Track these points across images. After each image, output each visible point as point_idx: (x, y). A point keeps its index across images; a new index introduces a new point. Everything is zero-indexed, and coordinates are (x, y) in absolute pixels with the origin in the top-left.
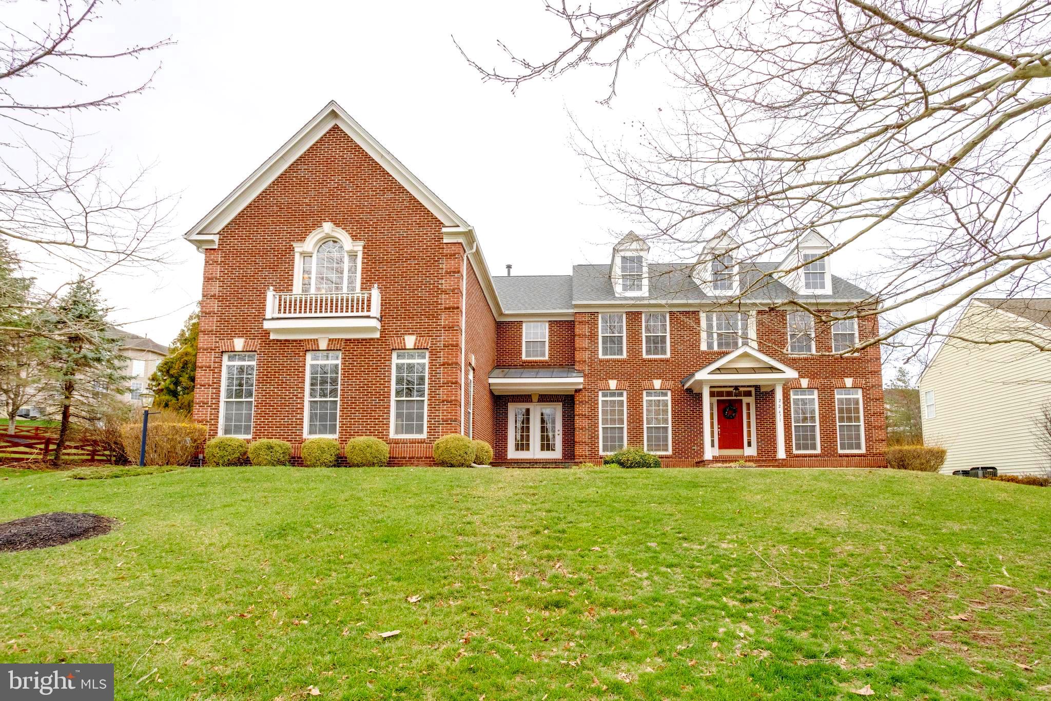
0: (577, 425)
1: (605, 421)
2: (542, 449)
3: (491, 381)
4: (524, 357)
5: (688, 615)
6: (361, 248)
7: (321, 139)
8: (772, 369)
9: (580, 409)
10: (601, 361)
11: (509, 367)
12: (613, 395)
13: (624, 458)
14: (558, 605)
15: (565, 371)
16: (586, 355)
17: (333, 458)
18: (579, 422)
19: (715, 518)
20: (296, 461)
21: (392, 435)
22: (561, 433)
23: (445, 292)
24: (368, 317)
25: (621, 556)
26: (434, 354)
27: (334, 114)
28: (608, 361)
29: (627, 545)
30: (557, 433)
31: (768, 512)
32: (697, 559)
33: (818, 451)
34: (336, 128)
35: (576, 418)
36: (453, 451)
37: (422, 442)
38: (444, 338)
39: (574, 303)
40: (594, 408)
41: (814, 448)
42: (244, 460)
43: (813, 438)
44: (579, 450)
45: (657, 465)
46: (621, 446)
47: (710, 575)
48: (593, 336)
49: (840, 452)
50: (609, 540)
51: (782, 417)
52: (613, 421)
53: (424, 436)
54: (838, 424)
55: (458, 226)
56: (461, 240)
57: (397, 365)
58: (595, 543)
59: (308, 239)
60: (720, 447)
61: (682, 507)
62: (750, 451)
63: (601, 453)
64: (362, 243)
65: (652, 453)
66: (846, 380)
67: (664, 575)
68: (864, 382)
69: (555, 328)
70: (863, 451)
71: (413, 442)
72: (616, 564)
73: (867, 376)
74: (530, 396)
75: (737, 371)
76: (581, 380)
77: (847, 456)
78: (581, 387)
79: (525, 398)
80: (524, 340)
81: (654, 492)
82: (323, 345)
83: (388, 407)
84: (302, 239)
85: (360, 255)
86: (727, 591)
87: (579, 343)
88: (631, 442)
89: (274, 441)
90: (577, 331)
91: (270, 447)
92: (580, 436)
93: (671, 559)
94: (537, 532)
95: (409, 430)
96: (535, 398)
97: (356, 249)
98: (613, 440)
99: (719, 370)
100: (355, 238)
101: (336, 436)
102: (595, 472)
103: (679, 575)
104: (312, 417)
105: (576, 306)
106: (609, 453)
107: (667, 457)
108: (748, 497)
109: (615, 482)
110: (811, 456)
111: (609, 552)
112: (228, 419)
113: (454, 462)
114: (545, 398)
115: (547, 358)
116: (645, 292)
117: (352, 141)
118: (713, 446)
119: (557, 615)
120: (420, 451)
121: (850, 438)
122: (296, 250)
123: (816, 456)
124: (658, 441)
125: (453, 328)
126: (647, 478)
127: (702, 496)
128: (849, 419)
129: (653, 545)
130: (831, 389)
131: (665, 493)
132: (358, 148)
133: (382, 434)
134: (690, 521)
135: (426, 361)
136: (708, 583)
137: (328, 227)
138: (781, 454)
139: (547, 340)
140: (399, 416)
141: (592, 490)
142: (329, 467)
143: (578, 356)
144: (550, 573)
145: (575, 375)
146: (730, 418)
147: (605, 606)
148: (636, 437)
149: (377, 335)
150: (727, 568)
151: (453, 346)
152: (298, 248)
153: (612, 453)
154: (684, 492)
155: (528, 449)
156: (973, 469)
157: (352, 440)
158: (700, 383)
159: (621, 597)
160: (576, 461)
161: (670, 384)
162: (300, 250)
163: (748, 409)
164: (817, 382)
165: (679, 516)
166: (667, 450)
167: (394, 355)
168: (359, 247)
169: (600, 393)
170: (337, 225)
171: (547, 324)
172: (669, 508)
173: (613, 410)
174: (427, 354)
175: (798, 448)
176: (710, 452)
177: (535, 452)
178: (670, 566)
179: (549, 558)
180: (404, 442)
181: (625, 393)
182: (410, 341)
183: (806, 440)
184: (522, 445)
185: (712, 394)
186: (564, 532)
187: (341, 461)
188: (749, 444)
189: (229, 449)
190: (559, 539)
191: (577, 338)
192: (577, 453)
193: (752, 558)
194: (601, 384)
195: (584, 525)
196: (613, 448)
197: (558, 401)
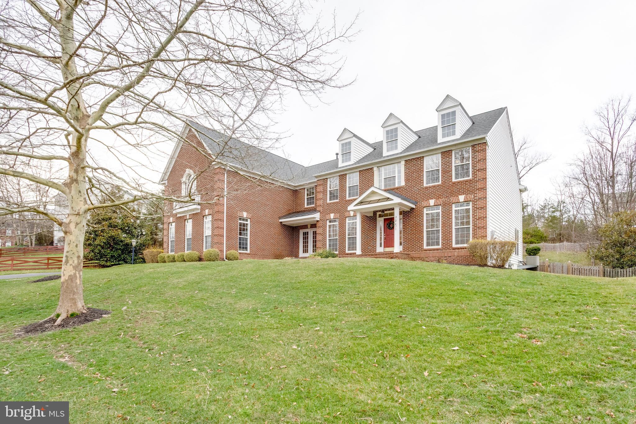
0: (317, 239)
1: (330, 236)
4: (306, 206)
7: (187, 135)
8: (388, 199)
9: (318, 231)
10: (328, 204)
11: (299, 212)
12: (333, 221)
16: (321, 202)
18: (318, 237)
21: (204, 250)
24: (194, 204)
26: (213, 216)
34: (190, 129)
38: (215, 209)
41: (438, 244)
43: (437, 238)
46: (336, 249)
48: (324, 191)
49: (454, 246)
54: (454, 228)
57: (205, 222)
59: (184, 176)
60: (384, 246)
65: (350, 252)
66: (460, 197)
68: (473, 197)
73: (475, 192)
74: (307, 225)
75: (372, 202)
76: (317, 216)
77: (459, 249)
78: (318, 219)
79: (305, 227)
80: (306, 197)
82: (188, 217)
83: (203, 239)
85: (196, 180)
87: (318, 196)
88: (340, 246)
90: (318, 190)
92: (318, 244)
96: (309, 226)
97: (195, 177)
98: (333, 245)
99: (361, 203)
104: (188, 245)
105: (316, 177)
112: (171, 247)
114: (313, 226)
115: (314, 205)
116: (352, 162)
117: (194, 133)
118: (381, 246)
121: (462, 236)
122: (182, 181)
124: (353, 245)
128: (463, 223)
130: (450, 204)
139: (315, 196)
140: (206, 242)
143: (318, 203)
146: (391, 229)
148: (342, 243)
155: (307, 252)
164: (440, 201)
166: (356, 250)
167: (205, 218)
169: (327, 221)
170: (191, 169)
171: (315, 187)
173: (334, 230)
175: (428, 245)
176: (379, 249)
177: (310, 254)
181: (338, 220)
182: (207, 212)
183: (433, 239)
194: (327, 216)
196: (333, 250)
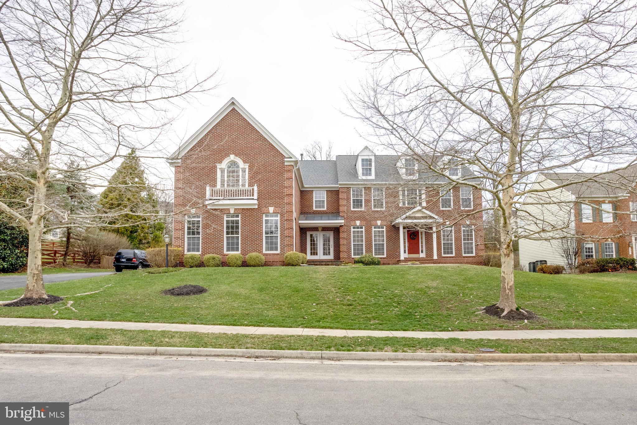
0: (341, 243)
1: (354, 241)
2: (324, 255)
3: (300, 222)
4: (314, 209)
5: (384, 307)
6: (248, 167)
7: (227, 115)
8: (431, 218)
9: (342, 235)
10: (352, 211)
11: (307, 213)
12: (358, 228)
13: (363, 260)
14: (351, 305)
15: (334, 216)
16: (345, 209)
17: (241, 263)
18: (342, 242)
19: (395, 284)
20: (224, 264)
21: (264, 252)
22: (333, 246)
23: (286, 187)
24: (253, 199)
25: (366, 295)
26: (282, 215)
27: (233, 103)
28: (355, 211)
29: (368, 291)
30: (331, 246)
31: (413, 282)
32: (387, 295)
33: (454, 255)
34: (234, 109)
35: (341, 239)
36: (294, 259)
37: (278, 255)
38: (286, 208)
39: (339, 183)
40: (349, 235)
41: (452, 254)
42: (201, 264)
43: (452, 249)
44: (342, 255)
45: (378, 263)
46: (362, 253)
47: (390, 299)
48: (348, 199)
49: (464, 255)
50: (362, 291)
51: (436, 239)
52: (358, 241)
53: (279, 252)
54: (463, 242)
55: (291, 158)
56: (293, 164)
57: (266, 220)
58: (358, 291)
59: (223, 162)
60: (409, 253)
61: (385, 280)
62: (422, 255)
63: (353, 256)
64: (248, 164)
65: (377, 256)
66: (466, 221)
67: (377, 299)
68: (475, 222)
69: (329, 194)
70: (474, 255)
71: (274, 254)
72: (365, 296)
73: (476, 219)
74: (317, 228)
75: (415, 218)
76: (343, 221)
77: (467, 257)
78: (343, 224)
79: (315, 229)
80: (314, 200)
81: (376, 275)
82: (232, 211)
83: (262, 239)
84: (220, 162)
85: (247, 170)
86: (394, 302)
87: (342, 202)
88: (366, 252)
89: (215, 255)
90: (341, 196)
91: (214, 258)
92: (342, 248)
93: (380, 295)
94: (340, 289)
95: (272, 249)
96: (320, 229)
97: (245, 167)
98: (358, 250)
99: (407, 218)
100: (245, 162)
101: (239, 252)
102: (354, 267)
103: (382, 299)
104: (228, 244)
105: (340, 184)
106: (356, 257)
107: (384, 258)
108: (409, 277)
109: (362, 272)
110: (450, 257)
111: (362, 293)
112: (189, 244)
113: (294, 263)
114: (325, 229)
115: (325, 209)
116: (373, 177)
117: (241, 116)
118: (405, 252)
119: (351, 307)
120: (277, 259)
121: (468, 248)
122: (218, 167)
123: (452, 257)
124: (379, 250)
125: (290, 204)
126: (374, 270)
127: (393, 277)
128: (468, 239)
129: (375, 291)
130: (460, 225)
131: (380, 276)
132: (244, 119)
133: (260, 251)
134: (387, 285)
135: (279, 218)
136: (390, 300)
137: (232, 157)
138: (435, 257)
139: (325, 200)
140: (267, 243)
141: (354, 275)
142: (240, 267)
143: (341, 209)
144: (346, 299)
145: (340, 218)
146: (413, 239)
147: (363, 305)
148: (369, 249)
149: (256, 207)
150: (395, 297)
151: (290, 212)
152: (219, 166)
153: (358, 257)
154: (386, 275)
155: (317, 254)
156: (536, 261)
157: (249, 254)
158: (399, 223)
159: (366, 303)
160: (341, 260)
161: (385, 223)
162: (220, 167)
163: (422, 235)
164: (453, 222)
165: (384, 283)
166: (384, 255)
167: (264, 216)
168: (247, 166)
169: (352, 227)
170: (236, 156)
171: (325, 192)
172: (381, 281)
173: (358, 236)
174: (279, 215)
175: (444, 253)
176: (403, 255)
177: (321, 256)
178: (380, 297)
179: (346, 295)
180: (270, 255)
181: (364, 227)
182: (271, 209)
183: (448, 250)
184: (314, 252)
185: (404, 228)
186: (348, 288)
187: (245, 264)
188: (422, 252)
189: (195, 259)
190: (347, 290)
191: (341, 200)
192: (341, 257)
193: (404, 294)
194: (352, 223)
195: (354, 286)
196: (358, 254)
197: (331, 231)
